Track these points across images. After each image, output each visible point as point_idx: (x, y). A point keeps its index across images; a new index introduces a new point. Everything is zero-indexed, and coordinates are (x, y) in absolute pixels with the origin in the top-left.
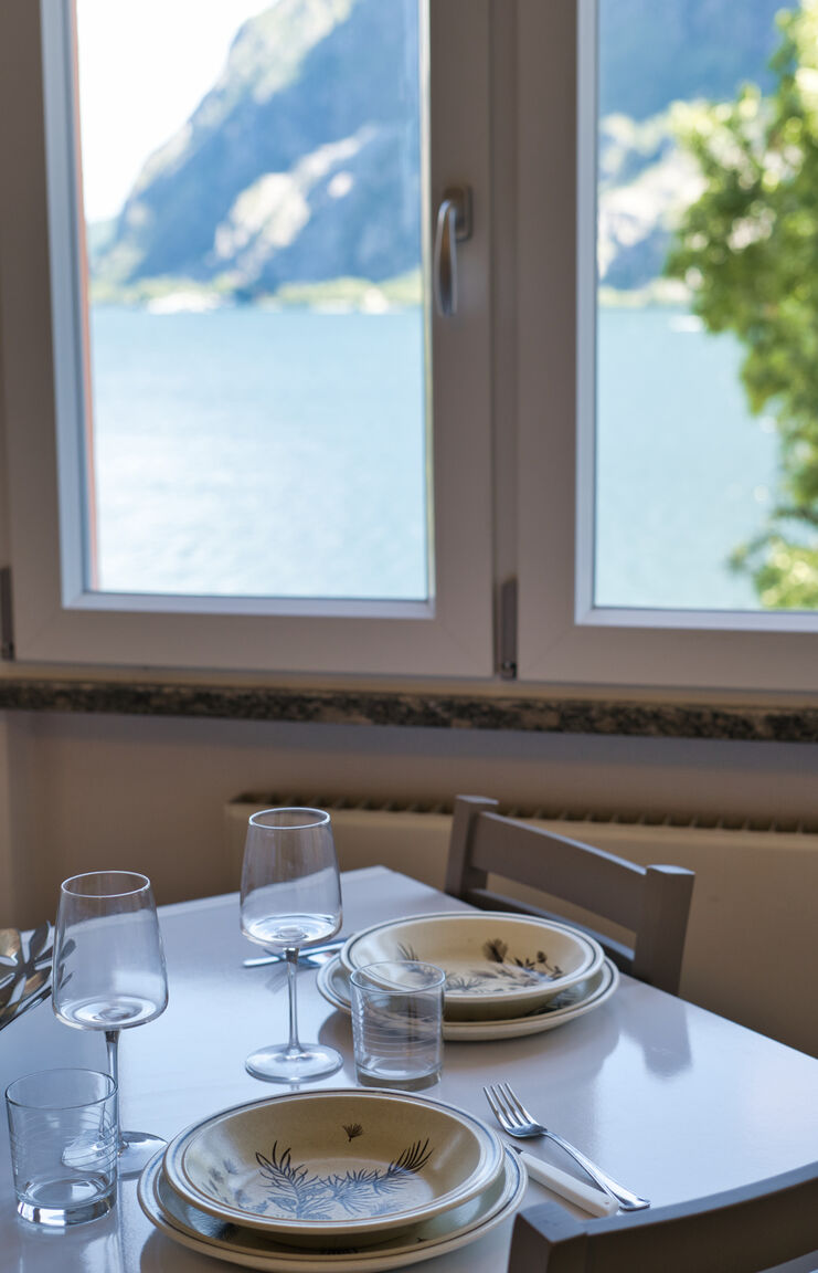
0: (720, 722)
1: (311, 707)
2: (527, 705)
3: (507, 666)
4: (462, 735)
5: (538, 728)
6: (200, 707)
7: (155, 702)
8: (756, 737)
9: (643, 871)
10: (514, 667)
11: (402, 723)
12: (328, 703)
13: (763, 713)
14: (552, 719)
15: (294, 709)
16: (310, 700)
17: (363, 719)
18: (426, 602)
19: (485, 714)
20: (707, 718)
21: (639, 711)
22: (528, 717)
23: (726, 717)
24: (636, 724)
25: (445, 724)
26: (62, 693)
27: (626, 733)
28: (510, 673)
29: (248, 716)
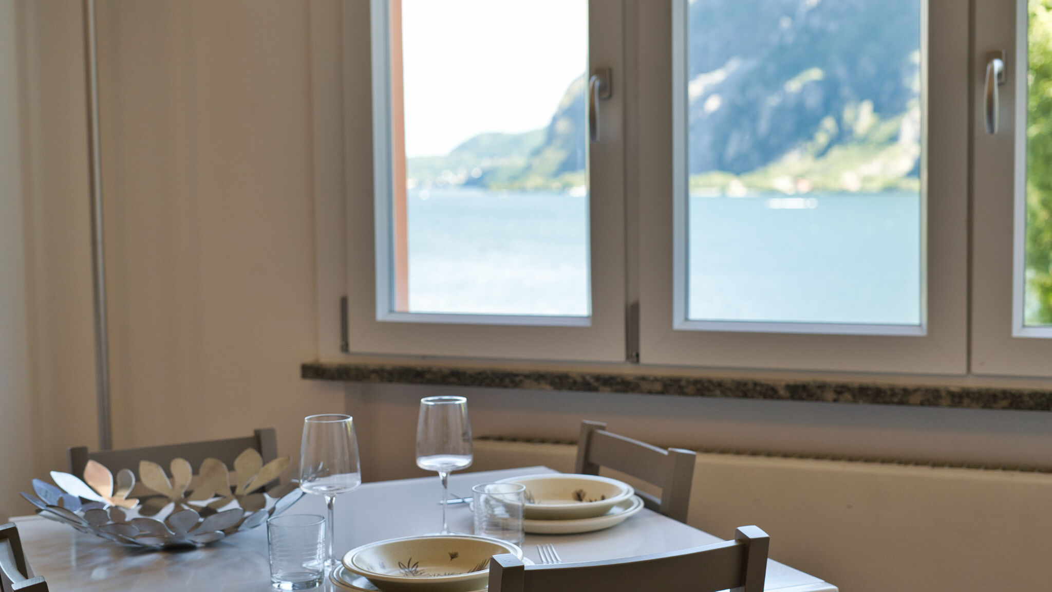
0: (758, 388)
1: (517, 379)
2: (644, 379)
3: (633, 355)
4: (605, 397)
5: (650, 392)
6: (454, 379)
7: (428, 376)
8: (780, 398)
9: (665, 452)
10: (638, 355)
11: (570, 389)
12: (528, 376)
13: (783, 383)
14: (658, 387)
15: (507, 381)
16: (516, 375)
17: (548, 387)
18: (588, 317)
19: (618, 383)
20: (750, 386)
21: (710, 381)
22: (645, 386)
23: (762, 385)
24: (708, 389)
25: (595, 389)
26: (374, 371)
27: (702, 395)
28: (635, 359)
29: (480, 385)
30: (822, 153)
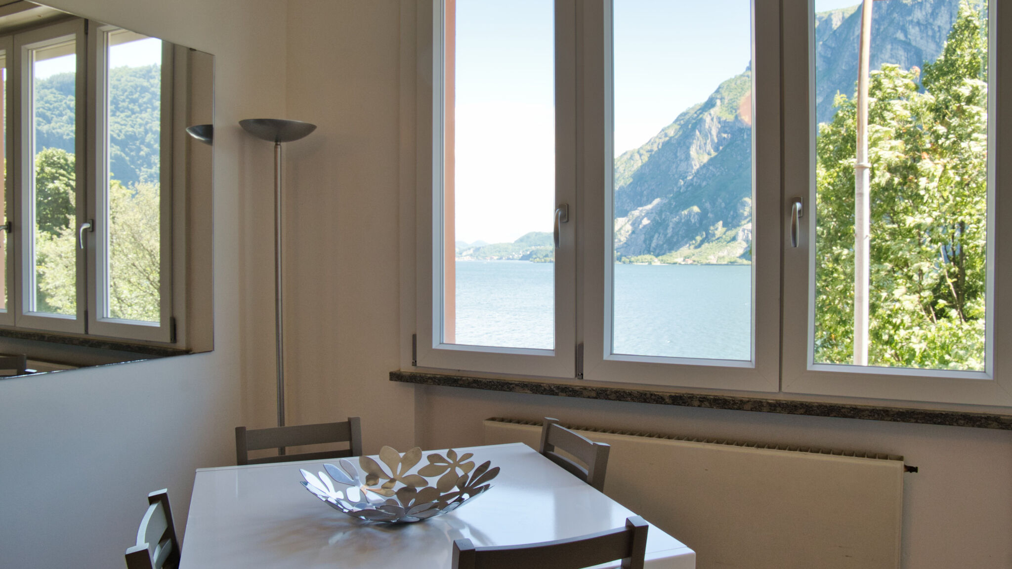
0: (653, 397)
1: (511, 386)
2: (585, 389)
3: (579, 374)
4: (562, 398)
5: (589, 397)
6: (475, 385)
7: (460, 382)
8: (666, 403)
9: (592, 443)
10: (582, 374)
11: (542, 393)
12: (517, 385)
13: (668, 394)
14: (593, 394)
15: (506, 387)
16: (511, 384)
17: (529, 391)
18: (553, 350)
19: (570, 391)
20: (648, 396)
21: (624, 392)
22: (585, 393)
23: (655, 395)
24: (623, 396)
25: (557, 394)
26: (429, 378)
27: (620, 400)
28: (580, 377)
29: (490, 389)
30: (699, 246)
